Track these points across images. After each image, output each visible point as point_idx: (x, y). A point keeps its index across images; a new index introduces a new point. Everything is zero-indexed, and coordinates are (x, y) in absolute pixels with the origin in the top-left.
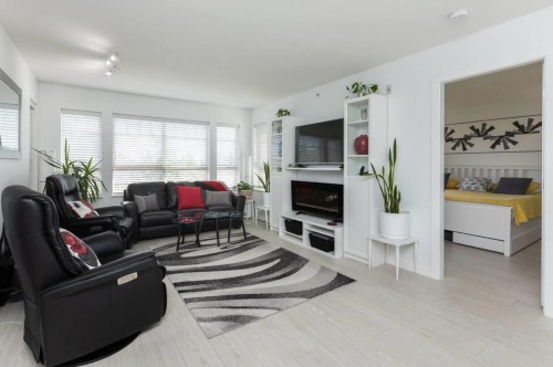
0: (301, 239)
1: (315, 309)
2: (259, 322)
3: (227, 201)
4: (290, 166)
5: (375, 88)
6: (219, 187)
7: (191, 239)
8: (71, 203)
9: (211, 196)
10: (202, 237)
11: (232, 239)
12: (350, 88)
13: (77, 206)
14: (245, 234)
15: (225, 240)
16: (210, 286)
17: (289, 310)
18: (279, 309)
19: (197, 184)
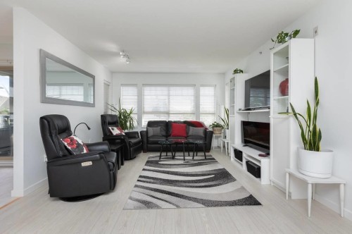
0: (242, 164)
1: (204, 215)
2: (159, 210)
3: (202, 134)
4: (240, 110)
5: (296, 33)
6: (199, 125)
7: (170, 154)
8: (110, 128)
9: (192, 130)
10: (177, 154)
11: (195, 158)
12: (275, 39)
13: (113, 129)
14: (205, 156)
15: (191, 158)
16: (155, 181)
17: (185, 209)
18: (178, 207)
19: (185, 122)
